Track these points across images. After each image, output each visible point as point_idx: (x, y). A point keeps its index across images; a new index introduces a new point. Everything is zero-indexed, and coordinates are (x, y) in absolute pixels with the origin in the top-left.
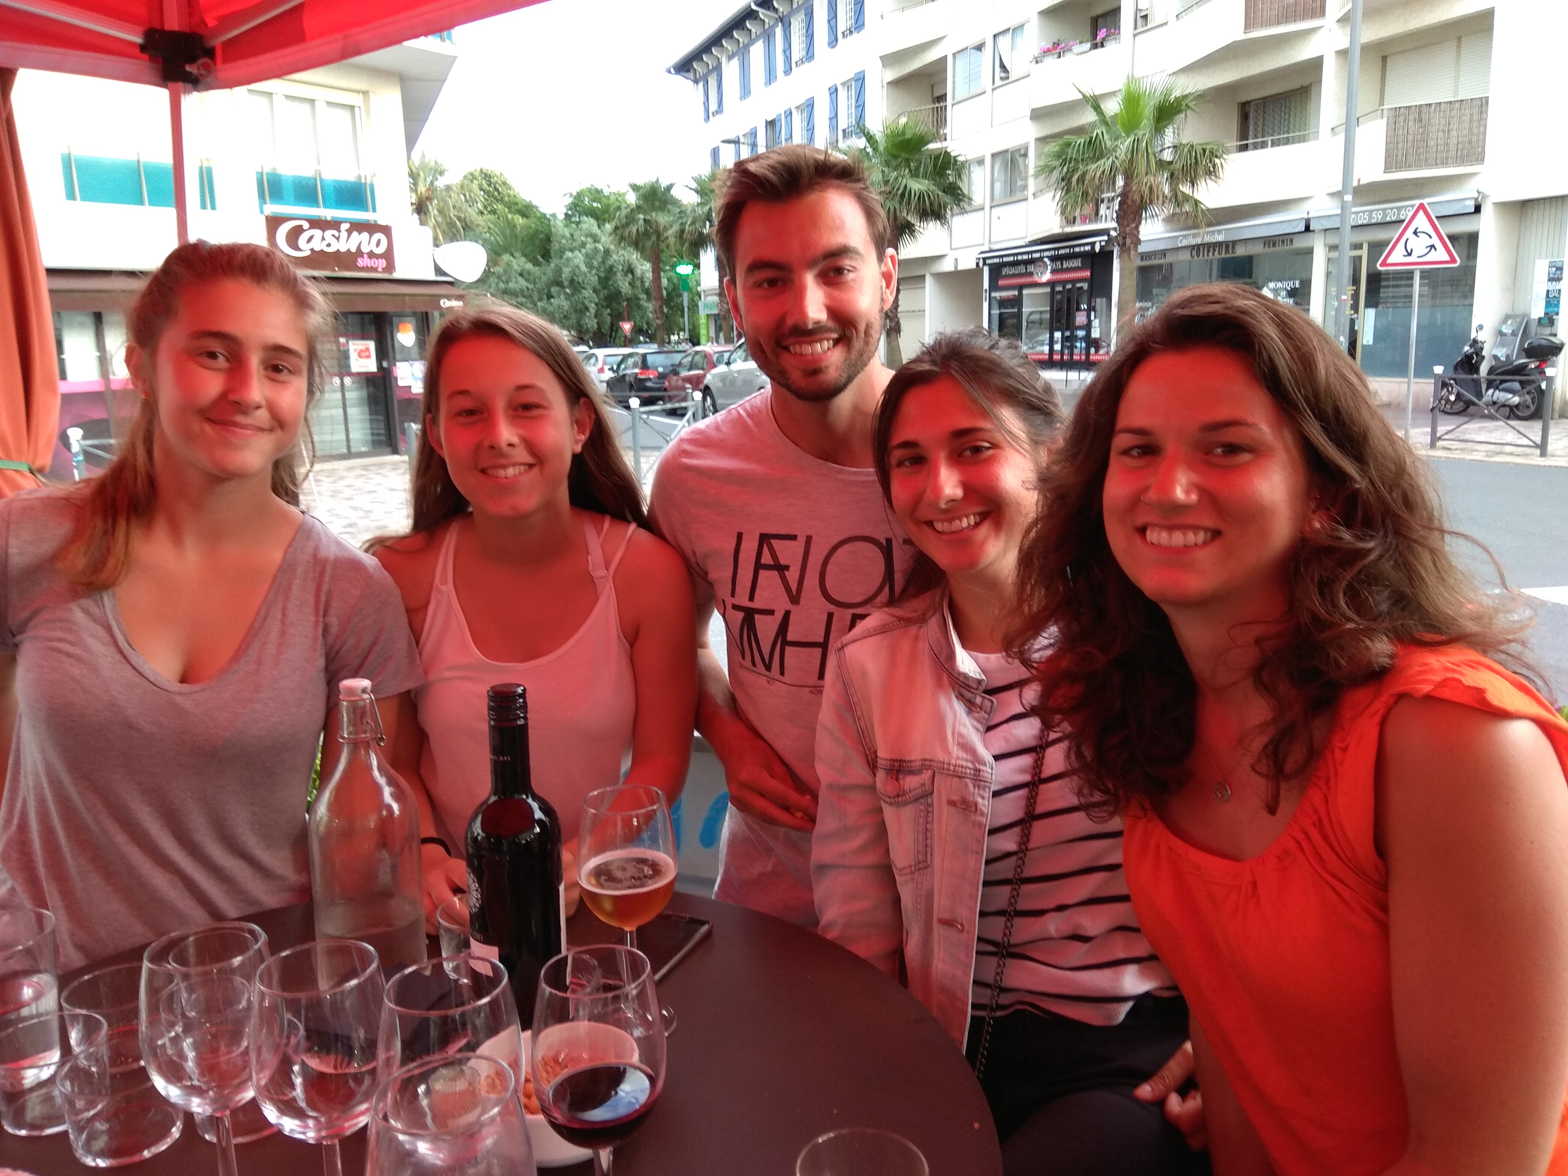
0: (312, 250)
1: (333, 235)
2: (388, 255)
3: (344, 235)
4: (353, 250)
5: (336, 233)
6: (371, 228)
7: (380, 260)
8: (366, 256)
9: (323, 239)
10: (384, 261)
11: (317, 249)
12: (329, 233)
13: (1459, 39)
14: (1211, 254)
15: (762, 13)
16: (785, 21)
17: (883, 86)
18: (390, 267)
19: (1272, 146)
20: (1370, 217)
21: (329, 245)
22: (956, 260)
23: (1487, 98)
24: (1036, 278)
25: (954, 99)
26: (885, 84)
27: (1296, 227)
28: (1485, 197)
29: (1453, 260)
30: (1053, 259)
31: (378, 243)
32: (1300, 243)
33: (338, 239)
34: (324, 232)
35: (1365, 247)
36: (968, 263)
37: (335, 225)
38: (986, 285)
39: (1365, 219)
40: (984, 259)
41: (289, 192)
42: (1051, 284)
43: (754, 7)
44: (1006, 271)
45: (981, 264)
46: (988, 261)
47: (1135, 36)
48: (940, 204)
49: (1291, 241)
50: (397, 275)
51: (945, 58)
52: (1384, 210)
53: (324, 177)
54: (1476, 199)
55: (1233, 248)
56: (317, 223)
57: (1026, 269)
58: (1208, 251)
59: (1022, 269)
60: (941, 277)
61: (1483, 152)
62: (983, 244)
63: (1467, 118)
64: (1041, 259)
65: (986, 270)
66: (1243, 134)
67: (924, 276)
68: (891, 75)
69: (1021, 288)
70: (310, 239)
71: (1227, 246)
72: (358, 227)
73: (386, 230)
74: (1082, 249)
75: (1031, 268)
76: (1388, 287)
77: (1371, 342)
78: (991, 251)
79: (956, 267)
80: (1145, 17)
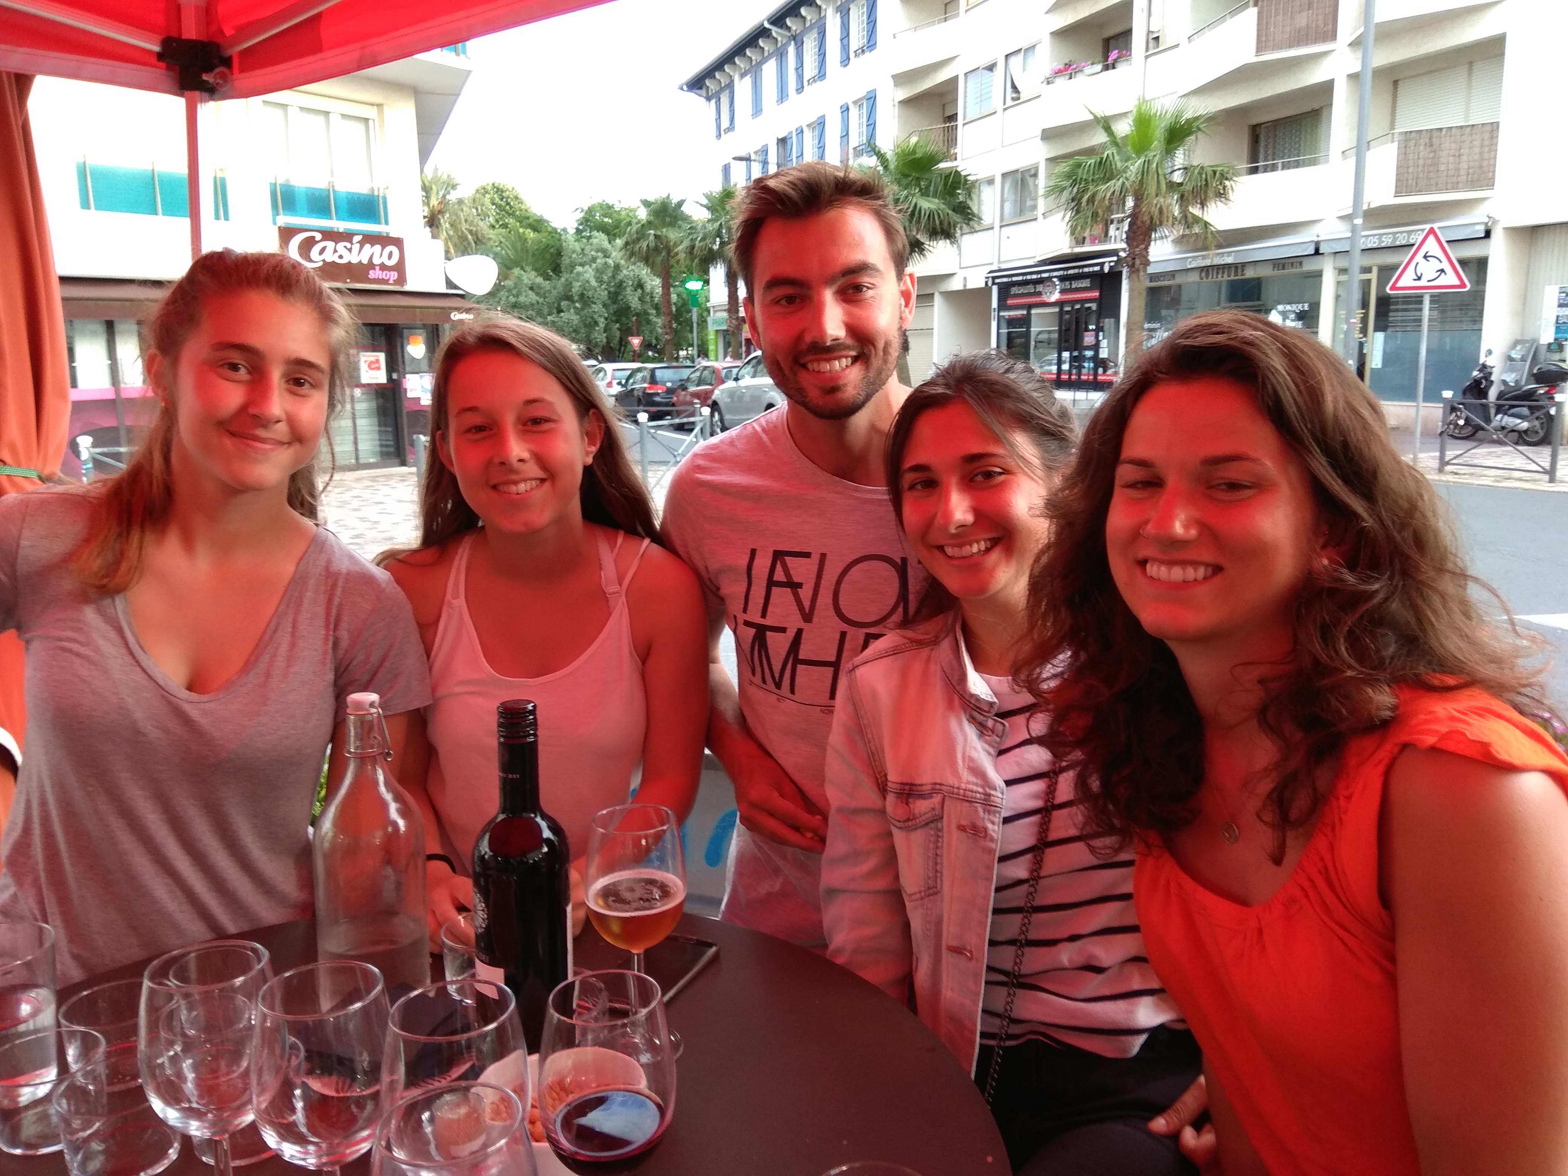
0: (324, 261)
1: (345, 247)
2: (400, 267)
3: (356, 247)
4: (365, 261)
5: (348, 245)
6: (384, 240)
7: (392, 273)
8: (377, 268)
9: (335, 251)
10: (396, 273)
11: (329, 260)
12: (341, 246)
13: (1471, 63)
14: (1220, 276)
15: (775, 31)
16: (797, 40)
17: (894, 106)
18: (402, 280)
19: (1283, 169)
20: (1381, 241)
21: (341, 257)
22: (965, 279)
23: (1498, 123)
24: (1045, 298)
25: (964, 118)
26: (896, 104)
27: (1306, 250)
28: (1495, 222)
29: (1463, 285)
30: (1062, 279)
31: (390, 256)
32: (1310, 266)
33: (350, 250)
34: (336, 244)
35: (1375, 270)
36: (977, 281)
37: (347, 236)
38: (995, 304)
39: (1375, 243)
40: (994, 278)
41: (302, 203)
42: (1060, 303)
43: (767, 25)
44: (1014, 290)
45: (990, 283)
46: (997, 281)
47: (1147, 57)
48: (949, 223)
49: (1301, 263)
50: (408, 288)
51: (955, 79)
52: (1394, 234)
53: (336, 189)
54: (1486, 224)
55: (1243, 271)
56: (330, 235)
57: (1035, 288)
58: (1218, 273)
59: (1030, 289)
60: (952, 296)
61: (1493, 178)
62: (991, 264)
63: (1477, 143)
64: (1050, 279)
65: (995, 289)
66: (1254, 157)
67: (933, 294)
68: (903, 94)
69: (1030, 307)
70: (322, 251)
71: (1236, 268)
72: (370, 239)
73: (398, 242)
74: (1091, 269)
75: (1040, 288)
76: (1397, 310)
77: (1379, 366)
78: (1000, 270)
79: (965, 286)
80: (1157, 39)
